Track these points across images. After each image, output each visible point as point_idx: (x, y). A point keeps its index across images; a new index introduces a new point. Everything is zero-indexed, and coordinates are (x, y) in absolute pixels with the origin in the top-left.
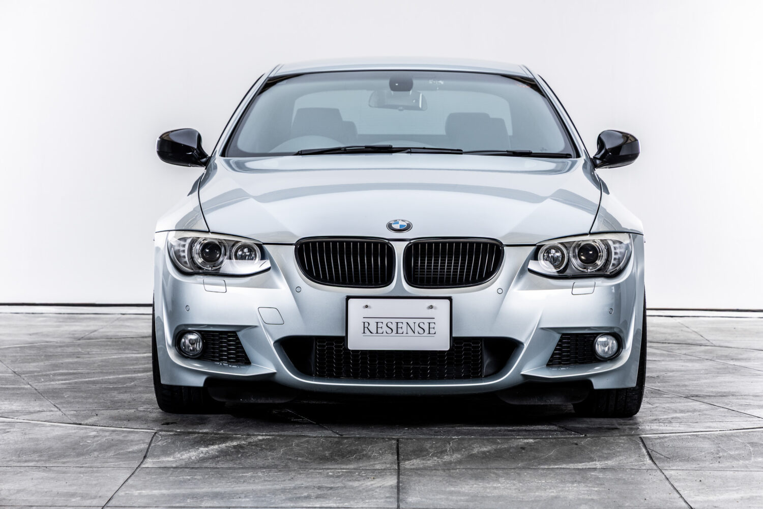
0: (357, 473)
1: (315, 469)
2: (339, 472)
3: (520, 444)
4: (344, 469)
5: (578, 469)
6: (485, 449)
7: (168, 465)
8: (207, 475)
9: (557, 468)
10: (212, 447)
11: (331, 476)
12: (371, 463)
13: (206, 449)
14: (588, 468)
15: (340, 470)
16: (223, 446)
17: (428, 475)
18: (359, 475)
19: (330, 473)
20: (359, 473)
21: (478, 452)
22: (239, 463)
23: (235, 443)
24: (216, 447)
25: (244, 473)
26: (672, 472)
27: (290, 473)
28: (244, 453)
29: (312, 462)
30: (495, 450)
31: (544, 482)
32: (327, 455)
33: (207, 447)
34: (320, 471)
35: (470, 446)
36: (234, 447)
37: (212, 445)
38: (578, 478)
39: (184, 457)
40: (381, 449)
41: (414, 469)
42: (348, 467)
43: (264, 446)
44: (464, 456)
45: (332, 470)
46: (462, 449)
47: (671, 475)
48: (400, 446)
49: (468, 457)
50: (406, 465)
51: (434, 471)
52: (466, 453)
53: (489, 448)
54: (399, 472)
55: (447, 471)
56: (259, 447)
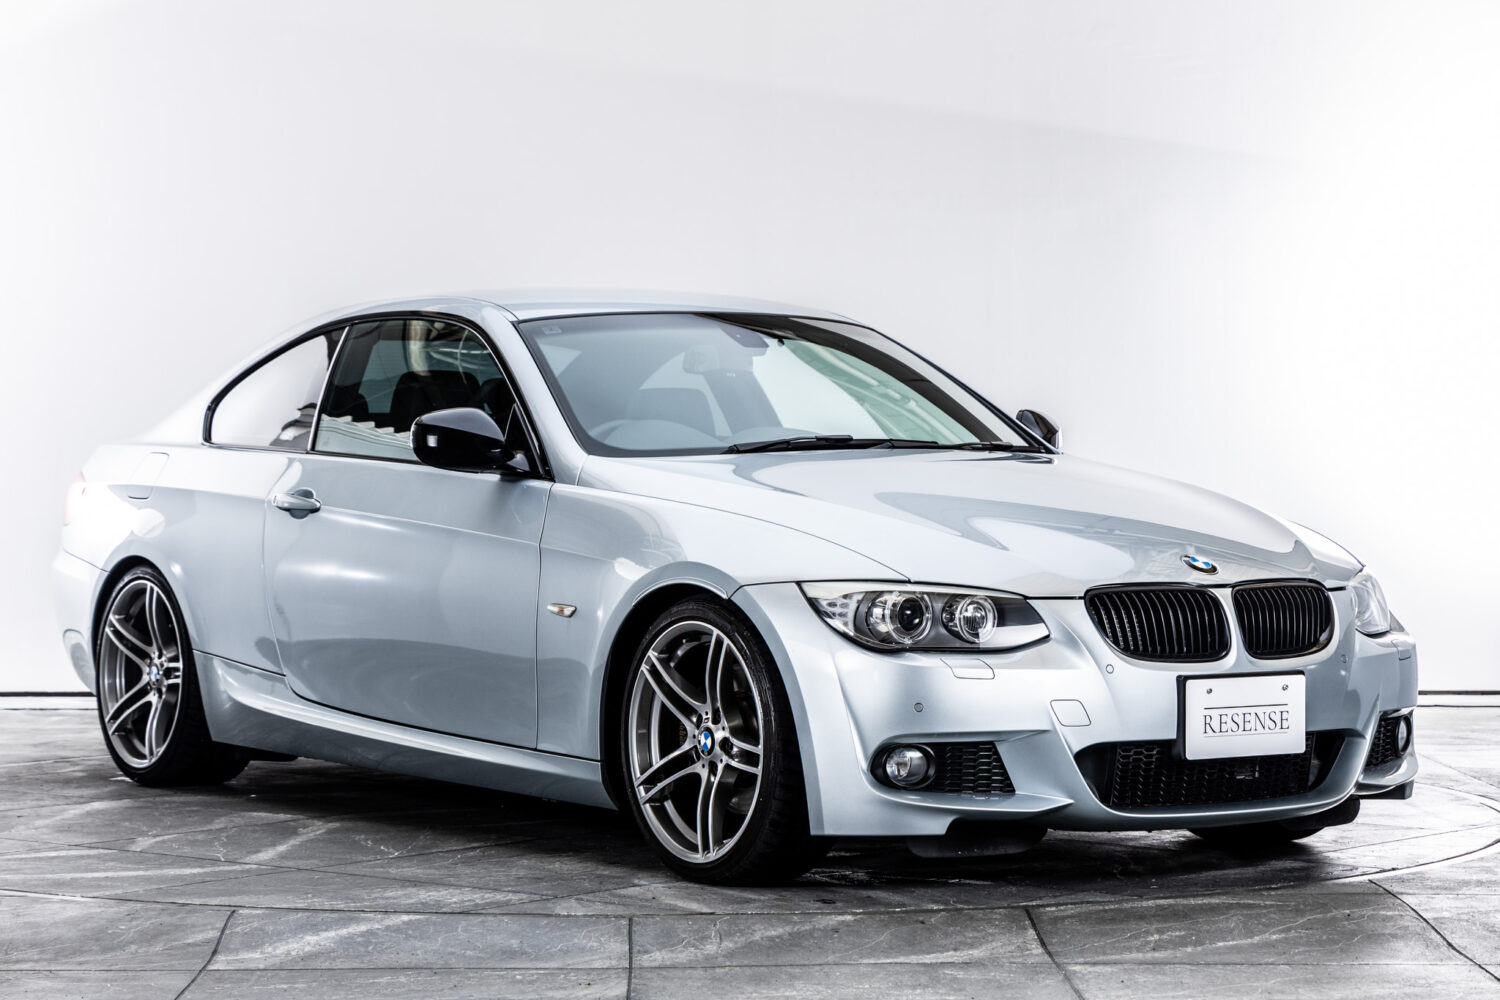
0: (562, 976)
1: (494, 969)
2: (533, 975)
3: (831, 923)
4: (541, 969)
5: (924, 965)
6: (773, 933)
7: (252, 966)
8: (315, 981)
9: (891, 963)
10: (324, 935)
11: (520, 982)
12: (587, 958)
13: (316, 938)
14: (942, 963)
15: (535, 972)
16: (344, 932)
17: (680, 978)
18: (565, 978)
19: (518, 977)
20: (566, 975)
21: (762, 938)
22: (370, 961)
23: (363, 928)
24: (332, 934)
25: (377, 978)
26: (1077, 968)
27: (452, 977)
28: (376, 944)
29: (488, 958)
30: (790, 934)
31: (867, 986)
32: (514, 946)
33: (318, 935)
34: (502, 973)
35: (748, 928)
36: (362, 934)
37: (326, 930)
38: (924, 979)
39: (278, 952)
40: (602, 935)
41: (656, 968)
42: (547, 966)
43: (410, 932)
44: (739, 945)
45: (523, 972)
46: (735, 934)
47: (1075, 972)
48: (635, 928)
49: (745, 947)
50: (645, 960)
51: (689, 971)
52: (741, 940)
53: (780, 930)
54: (630, 973)
55: (710, 971)
56: (401, 933)
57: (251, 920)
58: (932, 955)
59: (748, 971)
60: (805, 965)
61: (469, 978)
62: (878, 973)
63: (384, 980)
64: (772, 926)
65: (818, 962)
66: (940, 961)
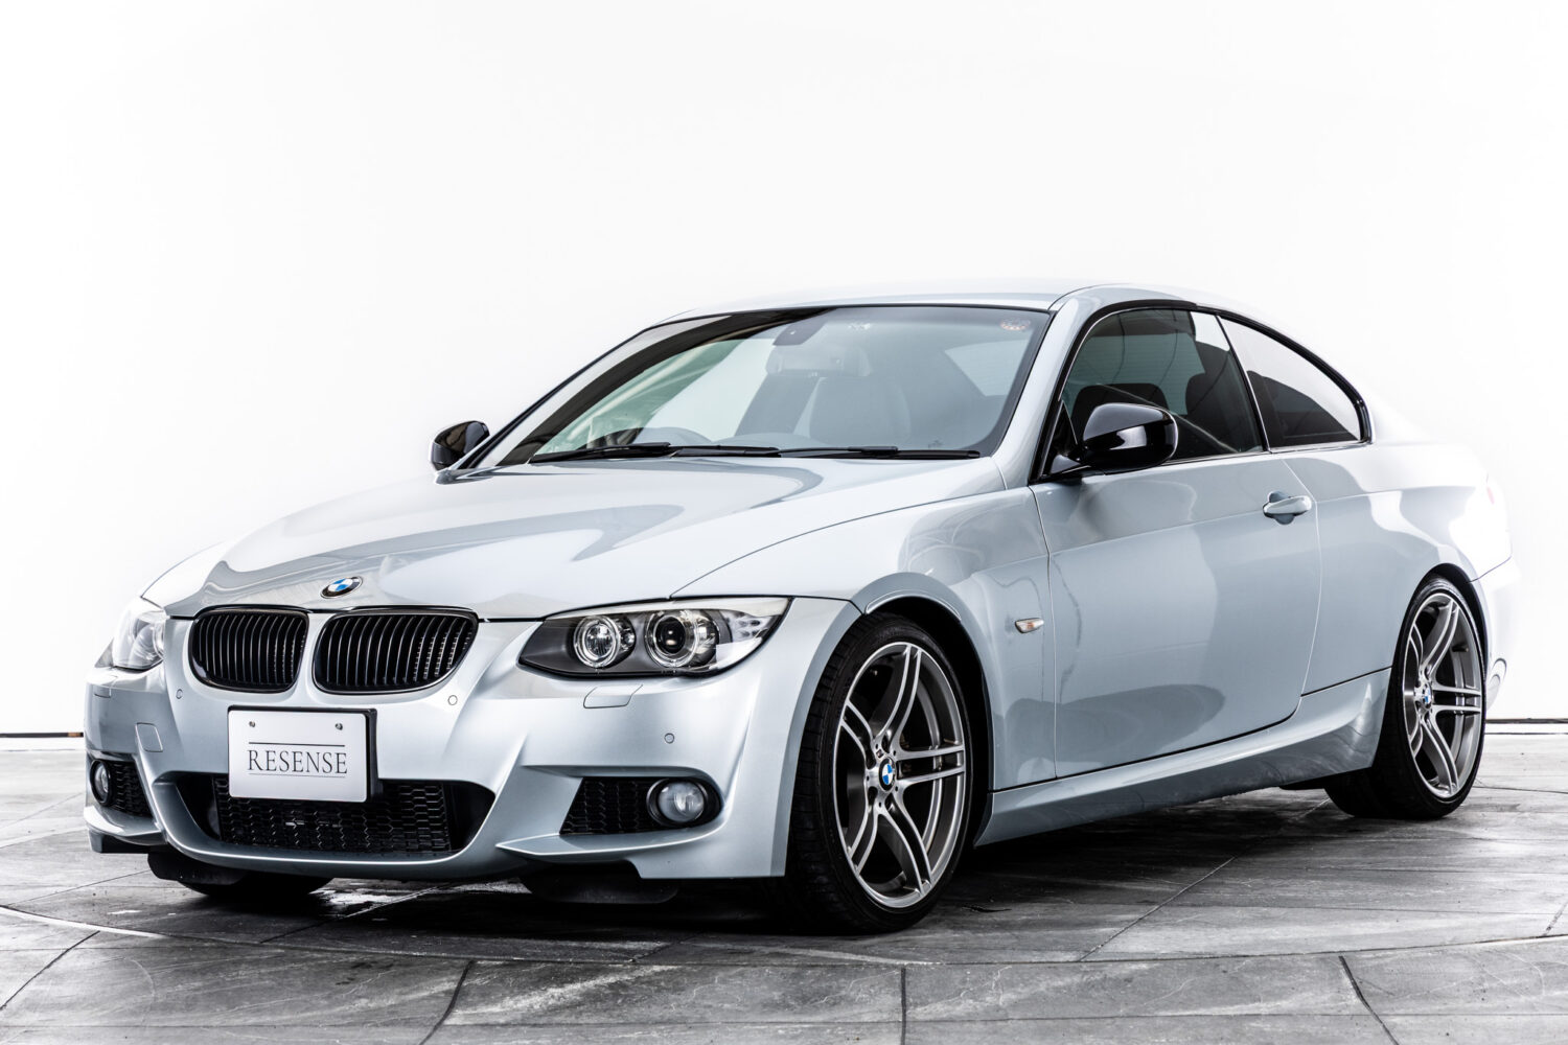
0: (828, 1031)
1: (754, 1023)
2: (796, 1029)
3: (1124, 972)
4: (805, 1023)
5: (1228, 1017)
6: (1060, 983)
7: (492, 1020)
8: (560, 1037)
9: (1190, 1015)
10: (570, 987)
11: (782, 1037)
12: (856, 1011)
13: (560, 990)
14: (1247, 1015)
15: (797, 1026)
16: (590, 984)
17: (958, 1032)
18: (831, 1033)
19: (780, 1032)
20: (833, 1029)
21: (1048, 989)
22: (618, 1016)
23: (612, 979)
24: (577, 986)
25: (626, 1032)
26: (1397, 1020)
27: (708, 1032)
28: (626, 996)
29: (748, 1012)
30: (1079, 985)
31: (1163, 1040)
32: (776, 998)
33: (561, 987)
34: (763, 1027)
35: (1032, 978)
36: (611, 986)
37: (571, 982)
38: (1226, 1032)
39: (519, 1005)
40: (872, 986)
41: (931, 1021)
42: (813, 1019)
43: (662, 984)
44: (1022, 997)
45: (784, 1026)
46: (1018, 984)
47: (1395, 1025)
48: (908, 979)
49: (1029, 999)
50: (918, 1013)
51: (967, 1025)
52: (1024, 992)
53: (1068, 980)
54: (904, 1027)
55: (990, 1025)
56: (654, 985)
57: (490, 970)
58: (1236, 1007)
59: (1032, 1024)
60: (1095, 1018)
61: (727, 1033)
62: (1174, 1026)
63: (635, 1035)
64: (1059, 975)
65: (1109, 1015)
66: (1245, 1012)
